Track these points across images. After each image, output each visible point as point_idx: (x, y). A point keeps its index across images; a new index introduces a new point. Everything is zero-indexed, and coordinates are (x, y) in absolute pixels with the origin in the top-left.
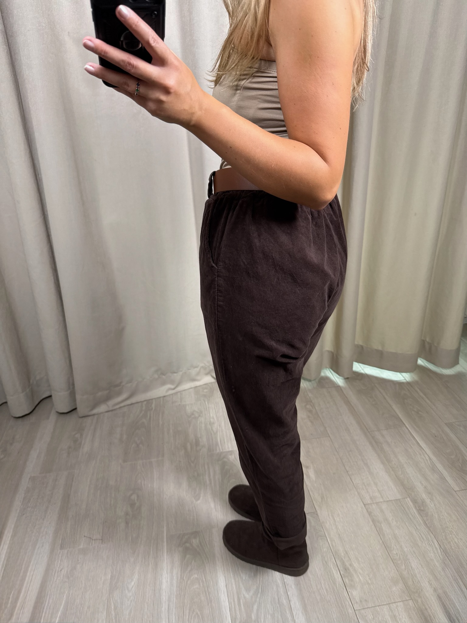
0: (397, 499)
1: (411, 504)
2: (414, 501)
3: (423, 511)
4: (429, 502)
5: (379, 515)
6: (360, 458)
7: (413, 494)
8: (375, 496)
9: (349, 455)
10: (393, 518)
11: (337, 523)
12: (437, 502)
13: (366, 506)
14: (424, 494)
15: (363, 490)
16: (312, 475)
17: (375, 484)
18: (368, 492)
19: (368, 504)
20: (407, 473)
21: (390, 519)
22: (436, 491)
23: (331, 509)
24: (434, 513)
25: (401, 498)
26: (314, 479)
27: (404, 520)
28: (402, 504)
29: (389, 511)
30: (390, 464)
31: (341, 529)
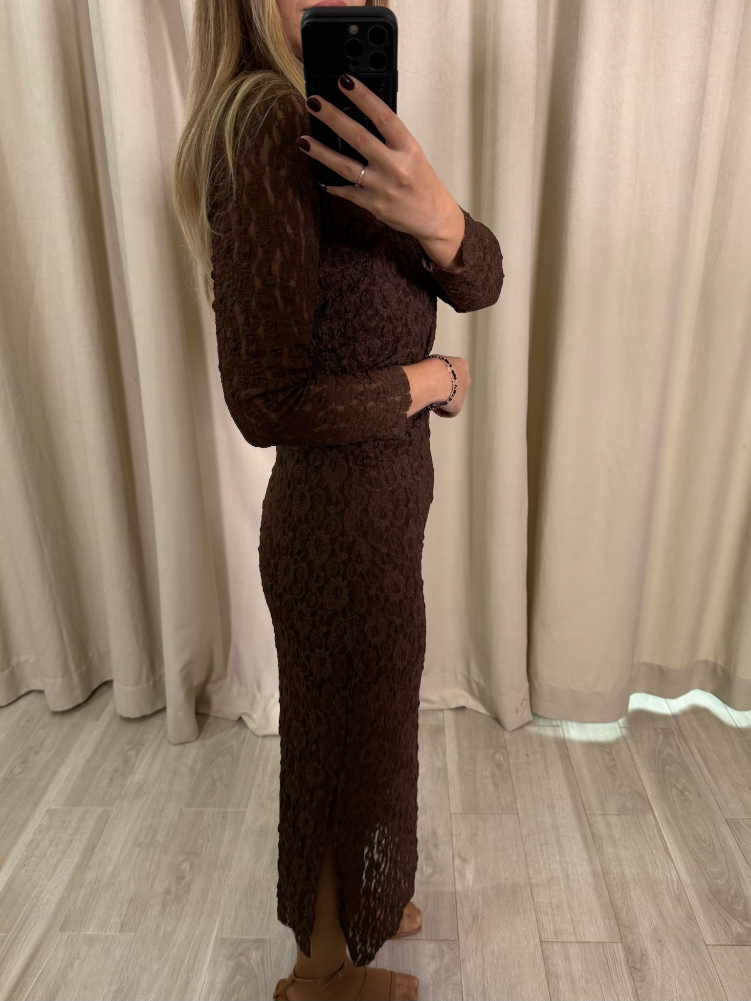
0: (600, 942)
1: (621, 954)
2: (628, 951)
3: (640, 971)
4: (654, 956)
5: (561, 965)
6: (558, 858)
7: (630, 937)
8: (564, 929)
9: (541, 851)
10: (583, 973)
11: (486, 966)
12: (667, 958)
13: (544, 945)
14: (649, 941)
15: (546, 916)
16: (470, 875)
17: (571, 908)
18: (554, 920)
19: (549, 942)
20: (630, 899)
21: (577, 976)
22: (672, 939)
23: (484, 939)
24: (656, 978)
25: (607, 941)
26: (471, 882)
27: (601, 981)
28: (606, 952)
29: (580, 961)
30: (606, 878)
31: (490, 978)
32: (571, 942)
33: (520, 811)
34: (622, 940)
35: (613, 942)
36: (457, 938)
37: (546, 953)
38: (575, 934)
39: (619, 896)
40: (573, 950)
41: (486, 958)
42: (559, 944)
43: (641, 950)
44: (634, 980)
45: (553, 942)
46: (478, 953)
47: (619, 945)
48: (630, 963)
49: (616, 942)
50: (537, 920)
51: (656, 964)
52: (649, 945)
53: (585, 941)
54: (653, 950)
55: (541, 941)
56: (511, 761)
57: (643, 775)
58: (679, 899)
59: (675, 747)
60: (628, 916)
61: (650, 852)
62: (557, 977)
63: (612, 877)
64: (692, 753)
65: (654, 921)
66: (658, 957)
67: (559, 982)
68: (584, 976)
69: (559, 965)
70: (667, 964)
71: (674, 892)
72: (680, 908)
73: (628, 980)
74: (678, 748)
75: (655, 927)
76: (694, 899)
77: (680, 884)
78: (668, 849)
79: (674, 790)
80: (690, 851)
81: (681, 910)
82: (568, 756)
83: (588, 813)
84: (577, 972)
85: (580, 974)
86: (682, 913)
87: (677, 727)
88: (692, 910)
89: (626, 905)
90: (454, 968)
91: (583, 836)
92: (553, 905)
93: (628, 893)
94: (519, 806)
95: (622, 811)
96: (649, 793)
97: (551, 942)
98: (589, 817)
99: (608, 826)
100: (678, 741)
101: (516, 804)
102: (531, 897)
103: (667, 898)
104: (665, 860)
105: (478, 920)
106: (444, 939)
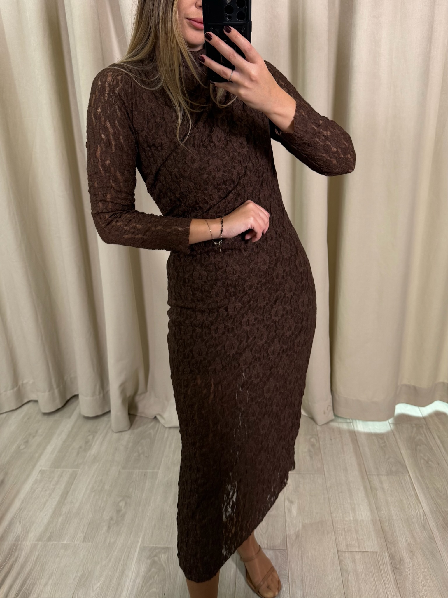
0: (374, 552)
1: (388, 559)
2: (392, 558)
3: (399, 569)
4: (408, 561)
5: (350, 565)
6: (349, 501)
7: (393, 549)
8: (352, 544)
9: (339, 496)
10: (363, 570)
11: (304, 565)
12: (416, 562)
13: (340, 553)
14: (405, 551)
15: (341, 536)
16: (294, 511)
17: (357, 531)
18: (346, 538)
19: (342, 551)
20: (394, 526)
21: (360, 572)
22: (419, 551)
23: (303, 549)
24: (409, 574)
25: (379, 551)
26: (295, 516)
27: (374, 575)
28: (378, 558)
29: (362, 563)
30: (379, 513)
31: (306, 572)
32: (356, 551)
33: (326, 473)
34: (388, 551)
35: (382, 552)
36: (286, 548)
37: (341, 557)
38: (359, 547)
39: (387, 524)
40: (358, 557)
41: (304, 560)
42: (349, 553)
43: (400, 557)
44: (395, 575)
45: (345, 551)
46: (299, 557)
47: (386, 553)
48: (393, 564)
49: (384, 552)
50: (336, 538)
51: (409, 565)
52: (405, 554)
53: (365, 551)
54: (407, 557)
55: (338, 551)
56: (321, 443)
57: (403, 451)
58: (424, 526)
59: (424, 435)
60: (392, 536)
61: (407, 498)
62: (347, 572)
63: (383, 512)
64: (434, 439)
65: (408, 540)
66: (411, 561)
67: (348, 576)
68: (364, 572)
69: (348, 565)
70: (416, 566)
71: (421, 522)
72: (424, 532)
73: (391, 575)
74: (426, 436)
75: (409, 543)
76: (434, 526)
77: (425, 517)
78: (418, 496)
79: (422, 461)
80: (432, 498)
81: (425, 534)
82: (357, 440)
83: (368, 474)
84: (360, 569)
85: (362, 571)
86: (426, 535)
87: (425, 423)
88: (432, 533)
89: (391, 530)
90: (284, 566)
91: (365, 488)
92: (346, 530)
93: (392, 523)
94: (325, 469)
95: (390, 473)
96: (407, 463)
97: (344, 551)
98: (369, 476)
99: (381, 482)
100: (425, 432)
101: (323, 468)
102: (332, 525)
103: (417, 525)
104: (416, 503)
105: (299, 538)
106: (278, 548)
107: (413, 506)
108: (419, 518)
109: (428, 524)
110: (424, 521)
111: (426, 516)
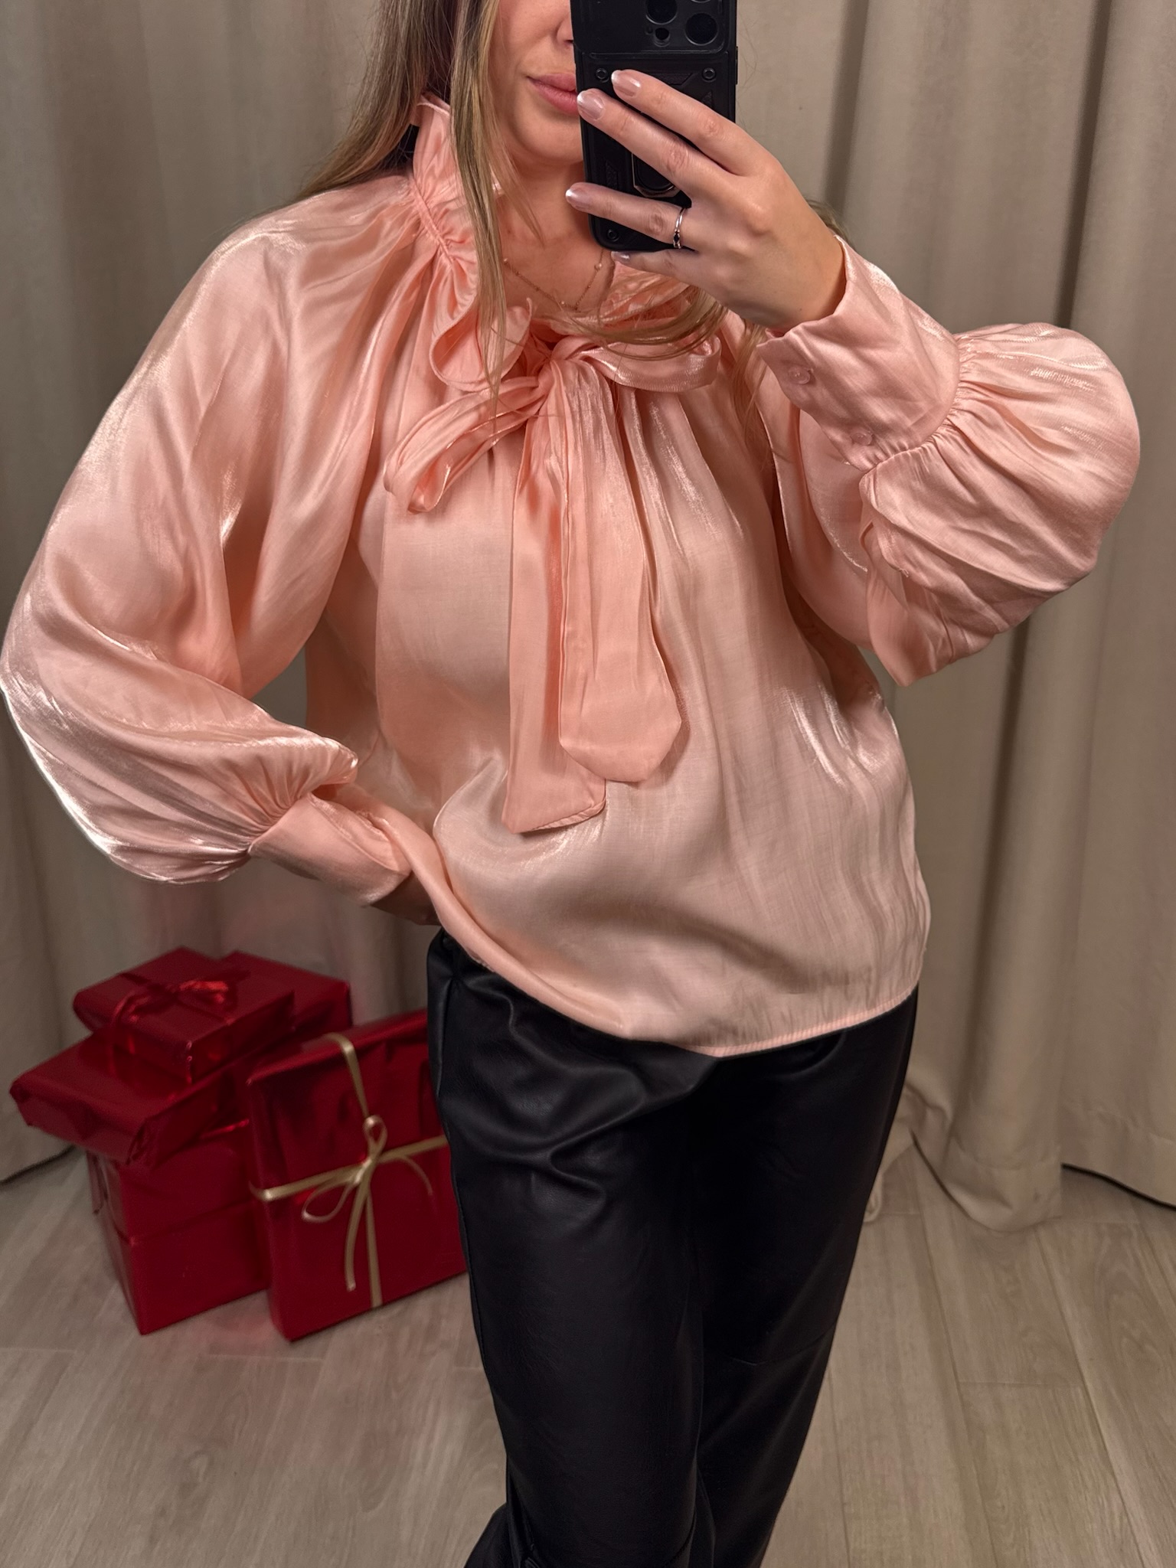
57: (1070, 1311)
58: (1122, 1550)
71: (1113, 1534)
77: (1125, 1519)
83: (961, 1381)
91: (950, 1424)
93: (1027, 1537)
95: (1026, 1380)
96: (1079, 1347)
98: (963, 1388)
104: (1099, 1473)
107: (1090, 1484)
108: (1107, 1521)
109: (1132, 1541)
110: (1121, 1530)
111: (1130, 1515)
